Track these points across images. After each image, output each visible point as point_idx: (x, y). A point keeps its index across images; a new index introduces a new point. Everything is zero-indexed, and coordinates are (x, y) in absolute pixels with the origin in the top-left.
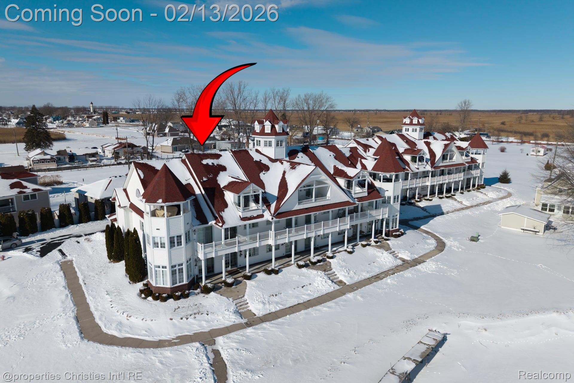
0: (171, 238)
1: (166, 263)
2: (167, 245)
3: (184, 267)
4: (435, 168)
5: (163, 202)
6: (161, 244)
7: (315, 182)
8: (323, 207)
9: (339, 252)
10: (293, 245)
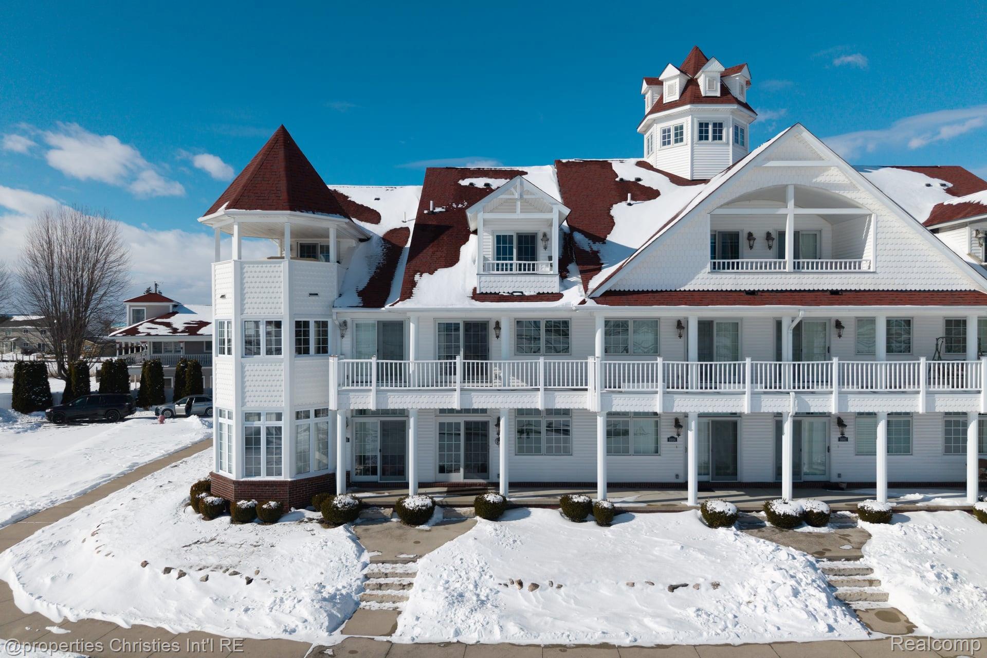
2: (236, 344)
3: (285, 426)
7: (791, 192)
8: (836, 296)
9: (930, 510)
10: (691, 430)
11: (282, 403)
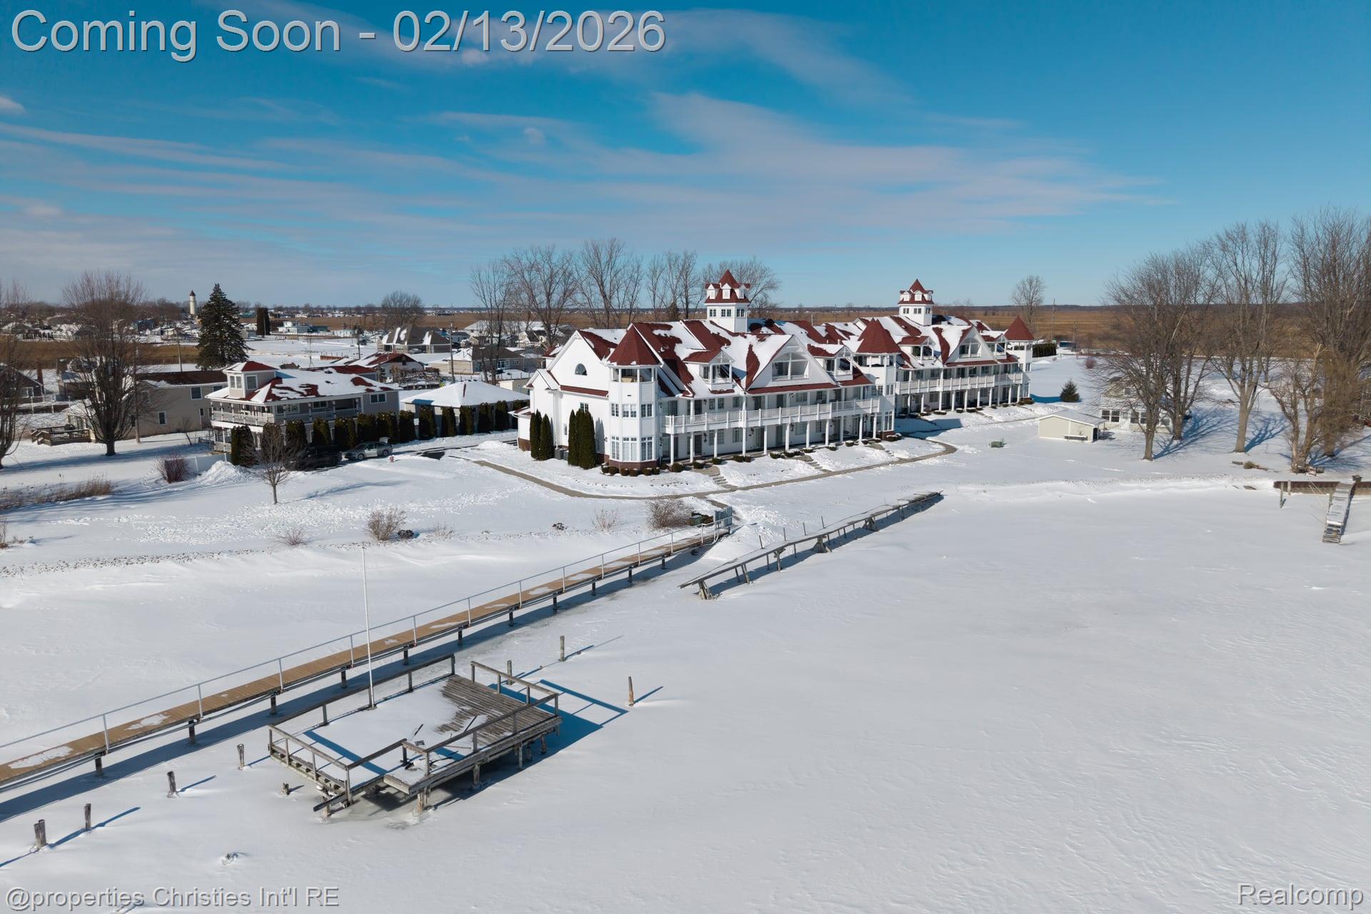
0: (642, 406)
1: (637, 435)
2: (638, 414)
3: (653, 441)
4: (948, 364)
5: (637, 364)
6: (632, 412)
7: (791, 355)
8: (800, 387)
9: (820, 448)
10: (766, 431)
11: (652, 433)
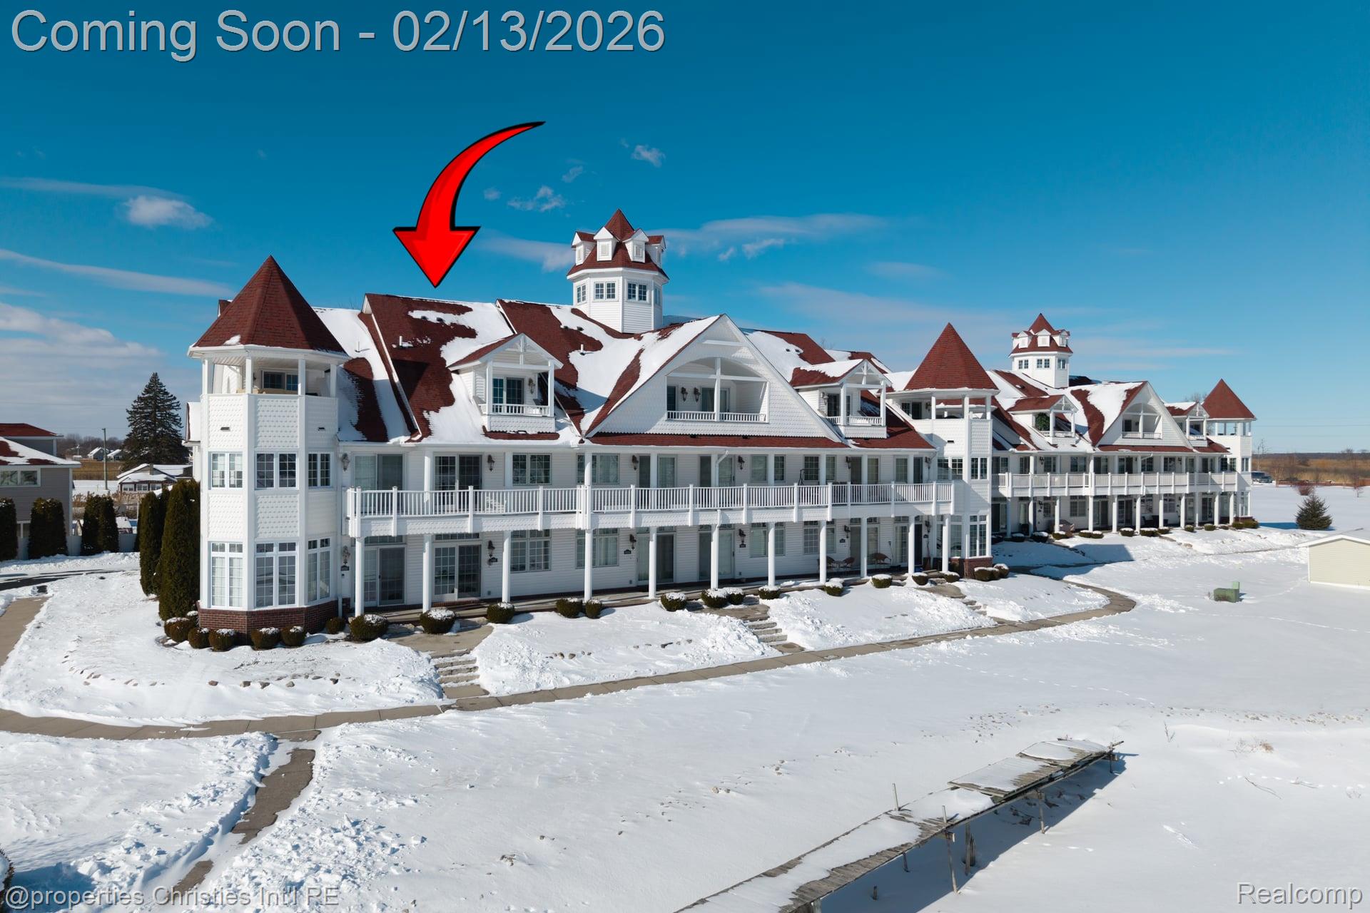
0: (260, 457)
1: (244, 537)
2: (248, 478)
3: (299, 555)
4: (1102, 447)
5: (243, 341)
7: (718, 363)
8: (746, 440)
9: (801, 589)
10: (652, 541)
11: (297, 533)
